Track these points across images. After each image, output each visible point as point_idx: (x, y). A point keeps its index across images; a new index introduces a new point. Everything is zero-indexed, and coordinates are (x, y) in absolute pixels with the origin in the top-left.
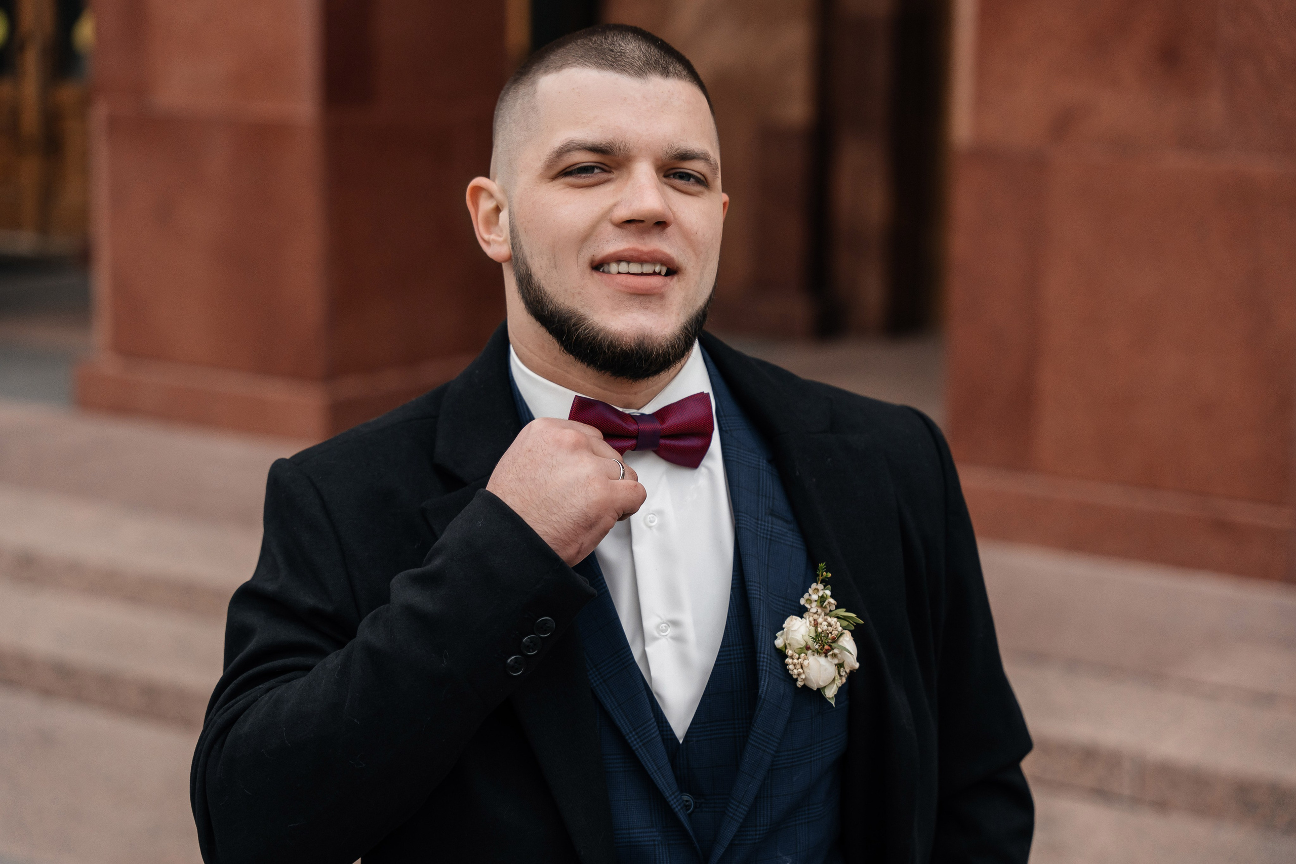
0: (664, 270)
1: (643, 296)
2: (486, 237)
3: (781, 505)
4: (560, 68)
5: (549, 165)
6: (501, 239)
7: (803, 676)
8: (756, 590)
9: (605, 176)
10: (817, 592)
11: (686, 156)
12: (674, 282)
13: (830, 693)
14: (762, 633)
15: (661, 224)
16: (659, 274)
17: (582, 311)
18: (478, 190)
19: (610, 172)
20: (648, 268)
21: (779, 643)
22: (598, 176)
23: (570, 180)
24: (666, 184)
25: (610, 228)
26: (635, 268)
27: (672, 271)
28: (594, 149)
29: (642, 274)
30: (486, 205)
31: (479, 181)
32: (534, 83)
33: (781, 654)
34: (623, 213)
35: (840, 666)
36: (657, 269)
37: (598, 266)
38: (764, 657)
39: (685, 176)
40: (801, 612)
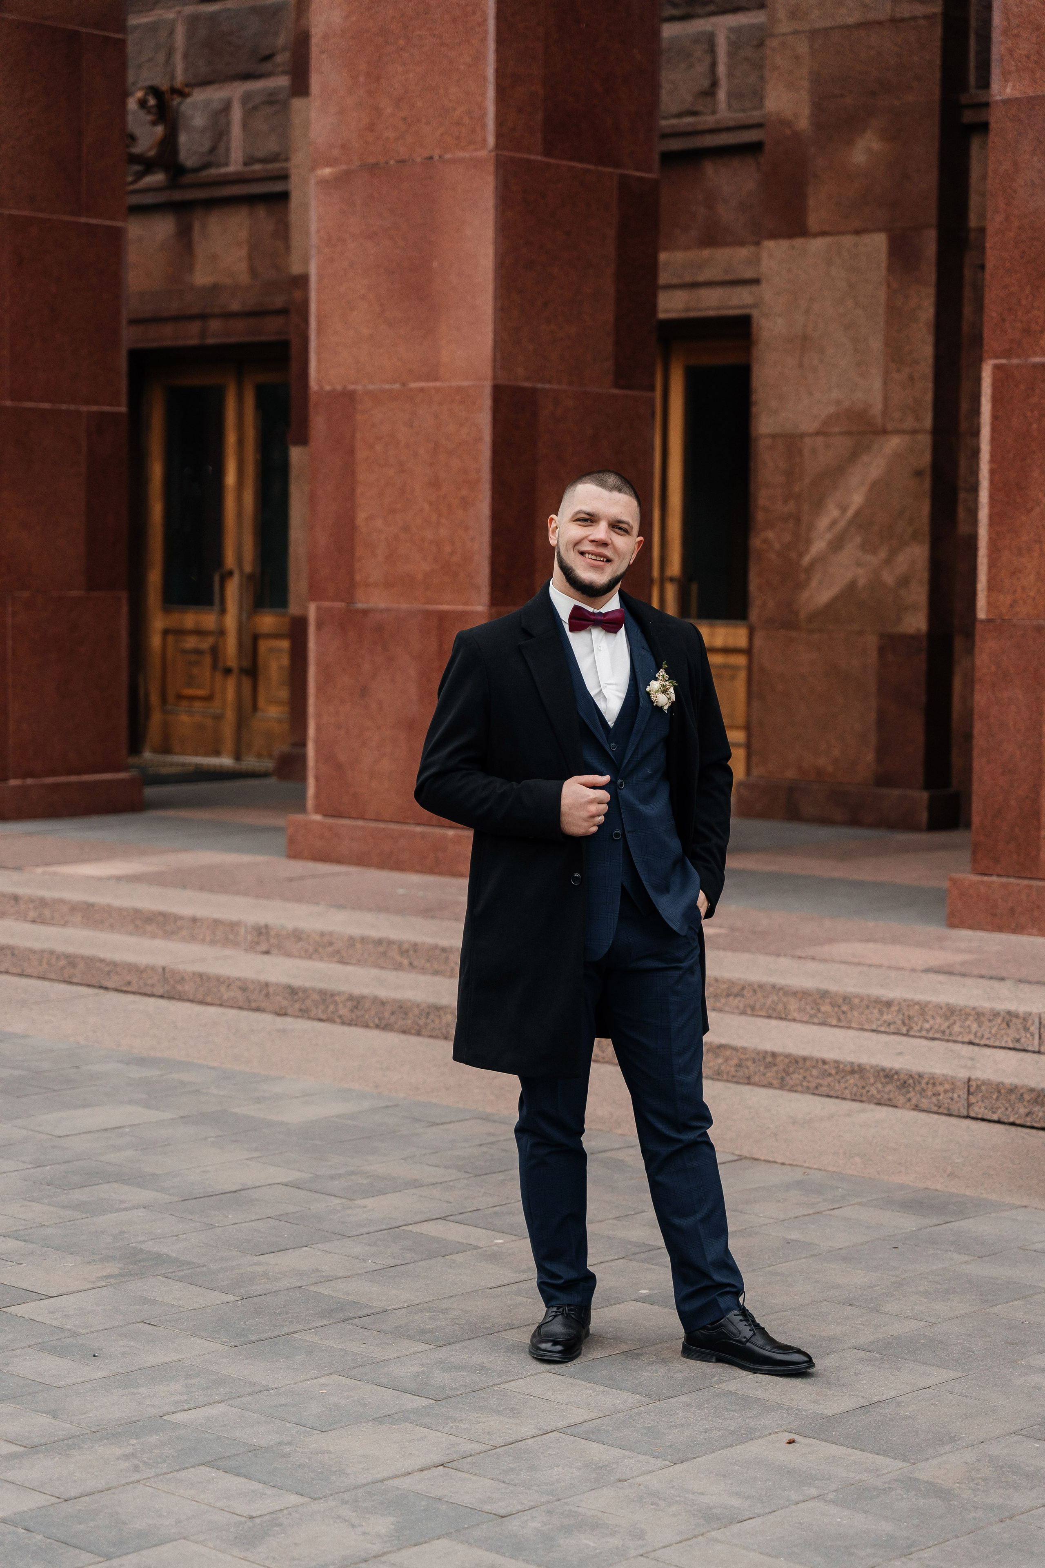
0: (605, 560)
1: (595, 568)
2: (551, 536)
3: (646, 646)
4: (585, 483)
5: (573, 517)
6: (555, 538)
7: (657, 701)
8: (638, 672)
9: (591, 524)
10: (662, 672)
11: (620, 522)
12: (608, 564)
13: (666, 708)
14: (641, 686)
15: (605, 544)
16: (603, 561)
17: (574, 568)
18: (552, 519)
19: (592, 522)
20: (598, 558)
21: (648, 689)
22: (589, 523)
23: (578, 522)
24: (612, 530)
25: (587, 542)
26: (594, 557)
27: (609, 560)
28: (588, 514)
29: (596, 560)
30: (553, 525)
31: (553, 516)
32: (576, 487)
33: (648, 694)
34: (591, 538)
35: (669, 699)
36: (602, 559)
37: (582, 553)
38: (641, 693)
39: (620, 528)
40: (656, 679)
